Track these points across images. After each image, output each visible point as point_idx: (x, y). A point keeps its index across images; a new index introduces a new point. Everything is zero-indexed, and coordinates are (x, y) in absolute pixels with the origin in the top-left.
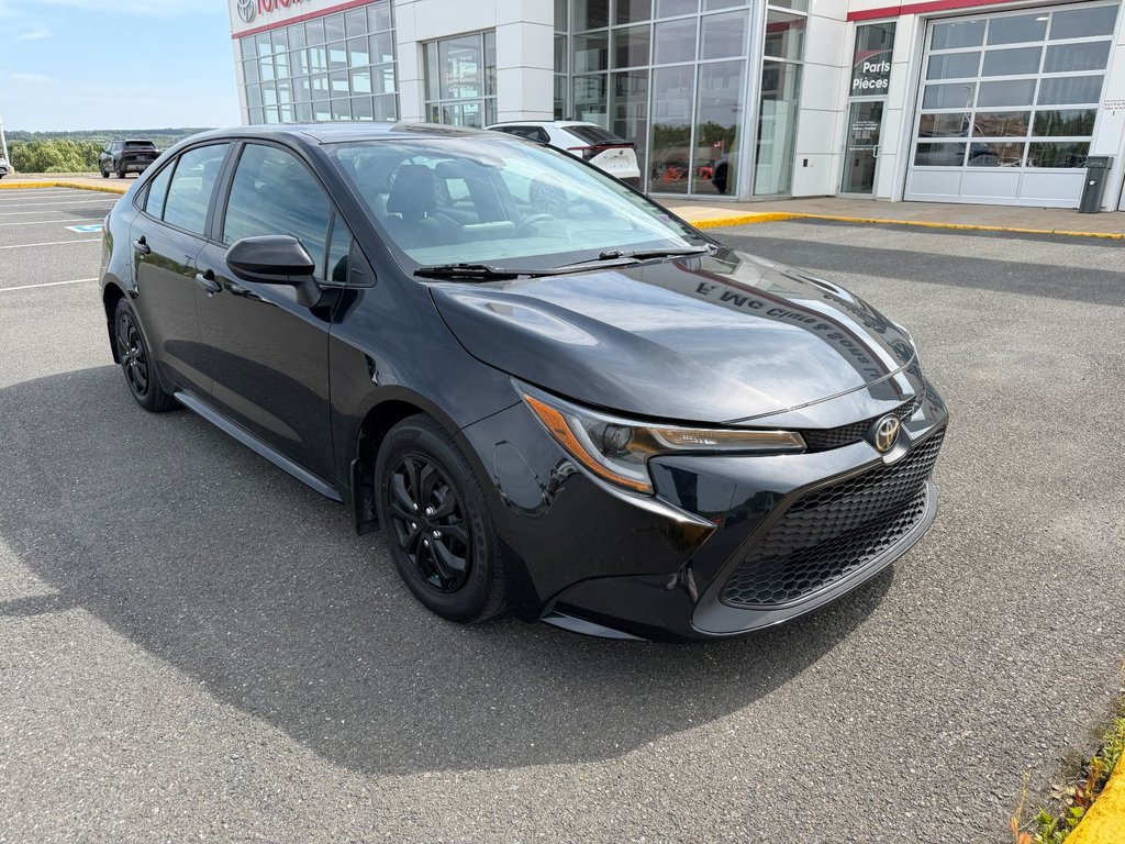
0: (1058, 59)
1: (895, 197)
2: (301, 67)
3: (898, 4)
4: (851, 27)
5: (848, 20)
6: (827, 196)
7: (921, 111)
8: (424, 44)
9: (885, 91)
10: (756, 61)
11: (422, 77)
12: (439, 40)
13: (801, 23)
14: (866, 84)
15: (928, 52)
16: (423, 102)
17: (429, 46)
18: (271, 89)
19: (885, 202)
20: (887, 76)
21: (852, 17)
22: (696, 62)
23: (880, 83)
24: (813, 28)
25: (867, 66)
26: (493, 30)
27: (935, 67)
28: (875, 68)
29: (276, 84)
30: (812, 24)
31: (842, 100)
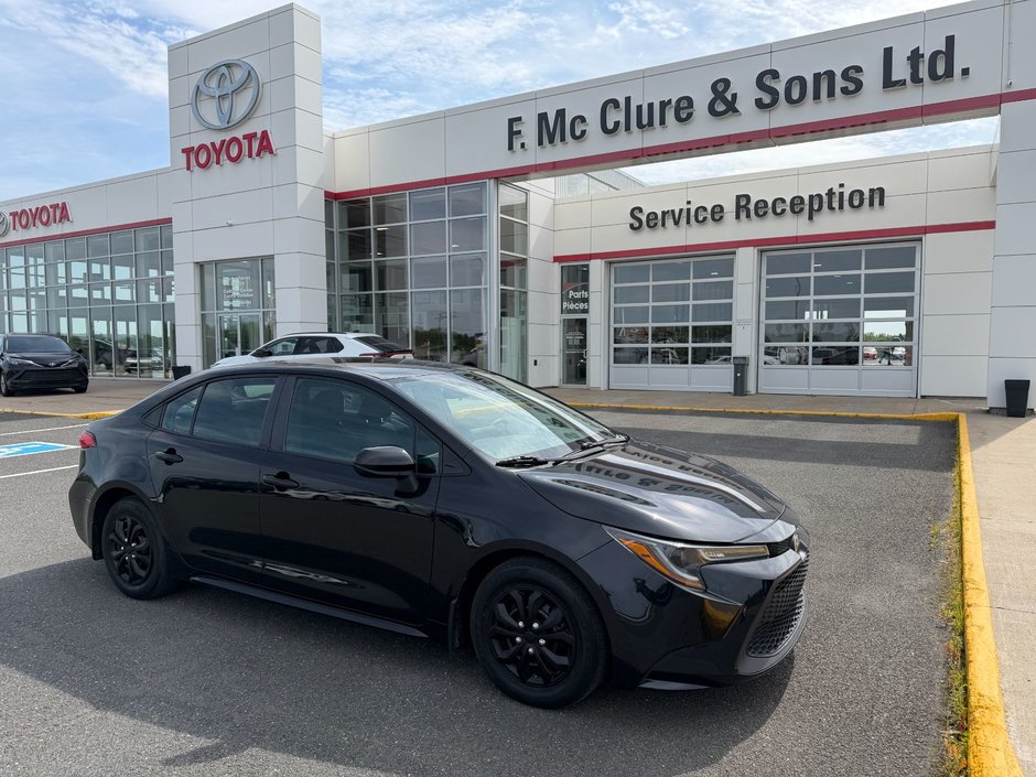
0: (700, 292)
1: (603, 387)
2: (57, 277)
3: (588, 252)
4: (557, 266)
5: (555, 261)
6: (553, 387)
7: (613, 325)
8: (201, 266)
9: (585, 311)
10: (495, 289)
11: (198, 291)
12: (217, 263)
13: (523, 262)
14: (572, 306)
15: (613, 285)
16: (199, 312)
17: (205, 267)
18: (22, 296)
19: (596, 391)
20: (586, 300)
21: (557, 259)
22: (447, 289)
23: (581, 306)
24: (532, 266)
25: (571, 293)
26: (271, 257)
27: (620, 295)
28: (578, 295)
29: (26, 293)
30: (531, 263)
31: (557, 317)
